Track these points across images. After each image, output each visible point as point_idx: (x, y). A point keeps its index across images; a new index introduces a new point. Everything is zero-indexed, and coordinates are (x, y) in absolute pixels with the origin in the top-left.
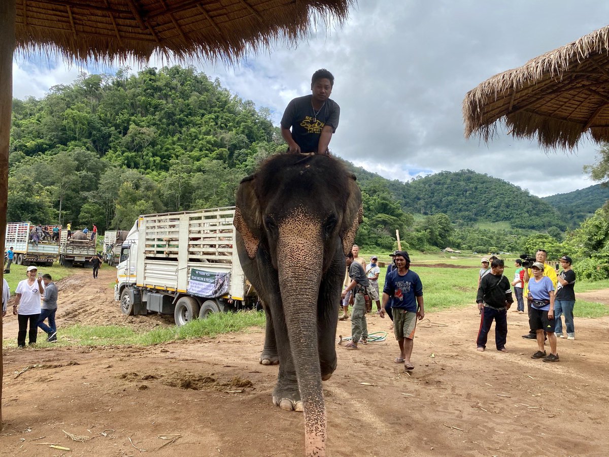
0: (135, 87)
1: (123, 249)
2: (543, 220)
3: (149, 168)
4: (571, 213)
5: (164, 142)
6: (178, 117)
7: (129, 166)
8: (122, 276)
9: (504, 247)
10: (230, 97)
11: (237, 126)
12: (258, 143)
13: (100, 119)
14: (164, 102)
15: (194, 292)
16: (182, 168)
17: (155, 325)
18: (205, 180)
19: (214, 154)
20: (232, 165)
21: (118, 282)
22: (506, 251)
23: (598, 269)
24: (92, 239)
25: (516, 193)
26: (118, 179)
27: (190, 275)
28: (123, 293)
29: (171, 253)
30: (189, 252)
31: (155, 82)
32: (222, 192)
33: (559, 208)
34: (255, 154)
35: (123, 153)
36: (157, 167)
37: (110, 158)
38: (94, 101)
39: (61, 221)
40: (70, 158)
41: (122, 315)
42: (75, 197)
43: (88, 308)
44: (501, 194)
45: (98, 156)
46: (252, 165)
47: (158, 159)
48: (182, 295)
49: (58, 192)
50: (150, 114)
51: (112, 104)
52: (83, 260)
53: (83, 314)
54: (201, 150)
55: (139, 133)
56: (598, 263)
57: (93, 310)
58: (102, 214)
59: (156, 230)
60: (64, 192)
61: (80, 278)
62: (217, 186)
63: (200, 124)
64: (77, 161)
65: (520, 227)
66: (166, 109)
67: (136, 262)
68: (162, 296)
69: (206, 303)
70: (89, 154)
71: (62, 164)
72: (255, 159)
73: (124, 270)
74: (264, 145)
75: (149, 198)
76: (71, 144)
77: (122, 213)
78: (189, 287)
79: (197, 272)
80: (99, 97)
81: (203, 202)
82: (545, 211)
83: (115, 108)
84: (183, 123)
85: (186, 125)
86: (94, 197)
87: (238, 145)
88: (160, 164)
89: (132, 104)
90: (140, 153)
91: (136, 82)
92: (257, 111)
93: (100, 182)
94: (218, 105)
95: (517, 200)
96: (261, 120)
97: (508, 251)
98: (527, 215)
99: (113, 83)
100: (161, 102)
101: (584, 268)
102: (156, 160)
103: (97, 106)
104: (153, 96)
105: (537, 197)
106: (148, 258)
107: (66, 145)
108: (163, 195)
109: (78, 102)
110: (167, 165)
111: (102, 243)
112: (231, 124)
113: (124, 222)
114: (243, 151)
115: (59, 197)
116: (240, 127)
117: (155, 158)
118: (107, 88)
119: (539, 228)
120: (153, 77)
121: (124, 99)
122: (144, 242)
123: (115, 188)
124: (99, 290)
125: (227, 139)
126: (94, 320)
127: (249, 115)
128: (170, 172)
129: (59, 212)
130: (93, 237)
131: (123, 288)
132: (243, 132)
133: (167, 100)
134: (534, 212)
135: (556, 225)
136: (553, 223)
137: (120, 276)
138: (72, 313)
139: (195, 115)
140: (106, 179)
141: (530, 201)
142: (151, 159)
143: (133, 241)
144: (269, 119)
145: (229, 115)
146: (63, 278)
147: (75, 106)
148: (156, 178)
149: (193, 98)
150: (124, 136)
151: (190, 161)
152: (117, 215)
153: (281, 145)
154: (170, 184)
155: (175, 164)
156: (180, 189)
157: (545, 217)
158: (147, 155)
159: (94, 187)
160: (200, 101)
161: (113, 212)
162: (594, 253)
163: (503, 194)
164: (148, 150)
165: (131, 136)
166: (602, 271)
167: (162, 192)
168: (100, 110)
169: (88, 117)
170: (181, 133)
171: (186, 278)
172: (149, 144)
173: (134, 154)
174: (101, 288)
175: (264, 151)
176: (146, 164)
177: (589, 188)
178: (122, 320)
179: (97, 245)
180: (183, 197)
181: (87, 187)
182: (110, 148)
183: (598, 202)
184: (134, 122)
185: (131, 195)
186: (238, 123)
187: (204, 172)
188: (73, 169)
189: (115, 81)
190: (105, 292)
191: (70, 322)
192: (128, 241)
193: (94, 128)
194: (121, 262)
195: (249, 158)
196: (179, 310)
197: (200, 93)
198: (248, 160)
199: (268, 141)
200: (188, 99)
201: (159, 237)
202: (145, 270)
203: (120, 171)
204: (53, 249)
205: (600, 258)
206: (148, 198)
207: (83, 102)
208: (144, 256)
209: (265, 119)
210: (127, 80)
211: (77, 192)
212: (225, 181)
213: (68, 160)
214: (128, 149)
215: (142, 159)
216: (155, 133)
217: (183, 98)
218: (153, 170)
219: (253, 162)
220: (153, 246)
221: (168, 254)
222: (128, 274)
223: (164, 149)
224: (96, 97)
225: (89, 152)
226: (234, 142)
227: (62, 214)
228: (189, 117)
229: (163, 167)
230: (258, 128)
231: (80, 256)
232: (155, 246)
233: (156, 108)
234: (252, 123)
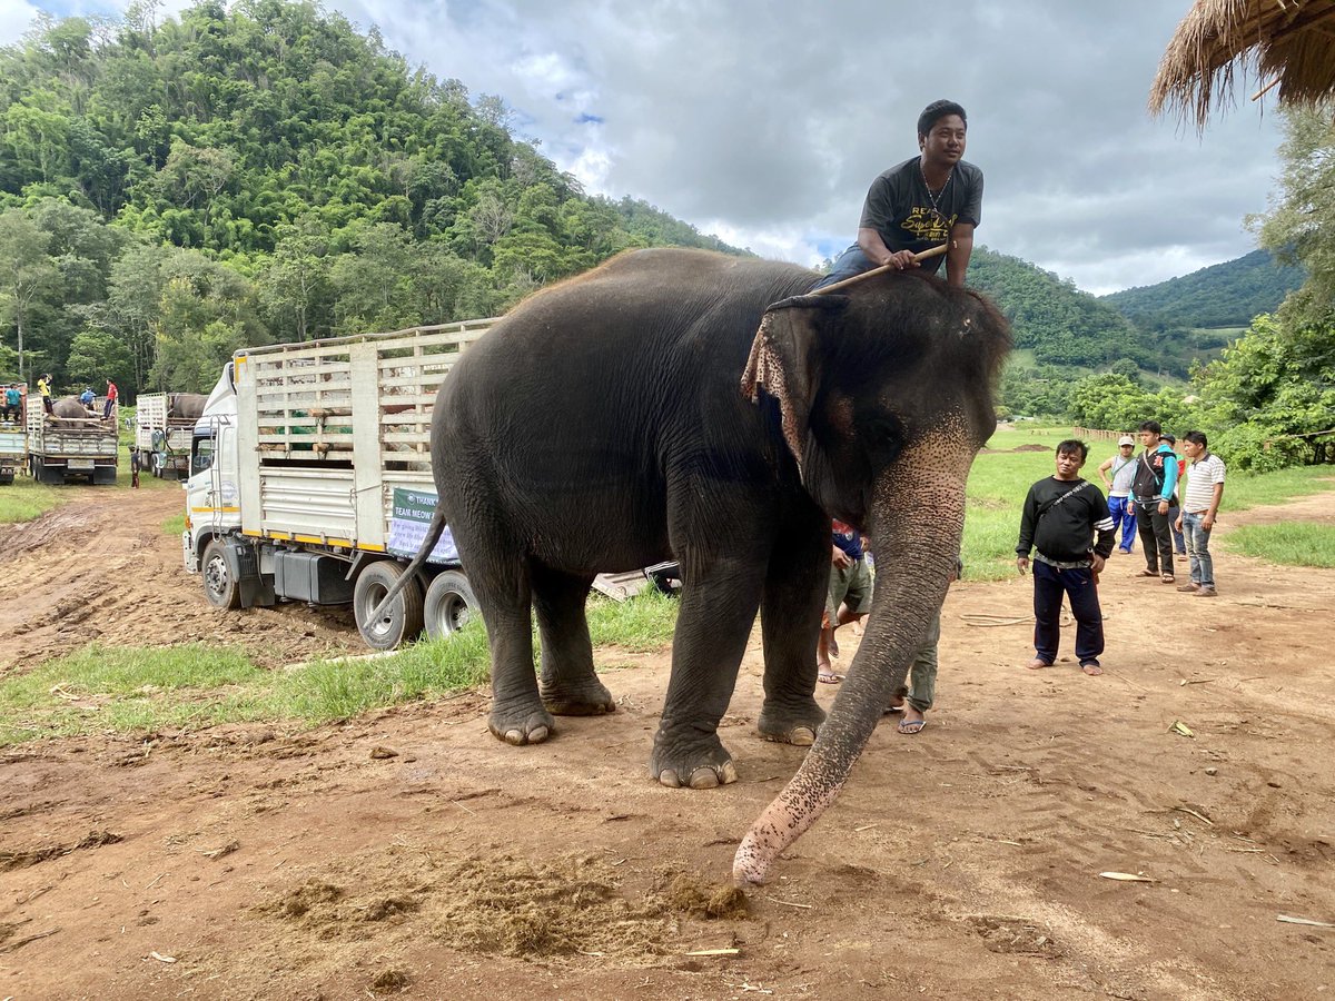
0: (175, 48)
1: (196, 440)
2: (1102, 345)
3: (227, 246)
4: (1160, 327)
5: (258, 184)
6: (288, 121)
7: (178, 242)
8: (201, 510)
9: (1022, 406)
10: (407, 73)
11: (427, 141)
12: (478, 182)
13: (98, 129)
14: (251, 85)
15: (408, 549)
16: (307, 244)
17: (302, 635)
18: (362, 272)
19: (377, 210)
20: (422, 235)
21: (189, 525)
22: (1026, 413)
23: (1267, 447)
24: (107, 415)
25: (1047, 288)
26: (154, 273)
27: (391, 506)
28: (207, 552)
29: (331, 447)
30: (383, 443)
31: (225, 35)
32: (403, 298)
33: (1136, 319)
34: (472, 208)
35: (160, 211)
36: (244, 243)
37: (130, 222)
38: (78, 83)
39: (26, 375)
40: (31, 223)
41: (210, 608)
42: (54, 318)
43: (116, 594)
44: (1016, 291)
45: (101, 218)
46: (469, 233)
47: (246, 224)
48: (371, 558)
49: (10, 306)
50: (218, 116)
51: (122, 91)
52: (90, 466)
53: (106, 610)
54: (346, 201)
55: (197, 162)
56: (1266, 434)
57: (130, 598)
58: (124, 355)
59: (287, 388)
60: (26, 305)
61: (84, 512)
62: (391, 284)
63: (341, 139)
64: (50, 230)
65: (1055, 362)
66: (256, 104)
67: (235, 473)
68: (316, 559)
69: (441, 579)
70: (78, 213)
71: (14, 239)
72: (473, 219)
73: (204, 493)
74: (493, 185)
75: (233, 315)
76: (32, 190)
77: (172, 352)
78: (391, 536)
79: (410, 498)
80: (89, 75)
81: (361, 322)
82: (1107, 325)
83: (131, 102)
84: (299, 136)
85: (309, 142)
86: (100, 316)
87: (432, 187)
88: (253, 236)
89: (172, 90)
90: (202, 211)
91: (176, 38)
92: (473, 106)
93: (112, 280)
94: (379, 93)
95: (1050, 303)
96: (483, 126)
97: (1031, 413)
98: (1069, 334)
99: (121, 40)
100: (243, 86)
101: (1235, 447)
102: (243, 226)
103: (86, 96)
104: (221, 70)
105: (1091, 296)
106: (268, 463)
107: (18, 192)
108: (266, 307)
109: (38, 88)
110: (268, 239)
111: (132, 425)
112: (413, 137)
113: (179, 373)
114: (444, 200)
115: (15, 319)
116: (434, 144)
117: (239, 223)
118: (107, 52)
119: (1094, 363)
120: (218, 24)
121: (152, 79)
122: (253, 422)
123: (149, 294)
124: (138, 542)
125: (404, 174)
126: (138, 627)
127: (455, 115)
128: (279, 253)
129: (18, 354)
130: (107, 409)
131: (205, 540)
132: (442, 157)
133: (256, 80)
134: (1085, 328)
135: (1129, 355)
136: (1123, 351)
137: (194, 509)
138: (75, 610)
139: (326, 118)
140: (126, 270)
141: (1077, 304)
142: (230, 224)
143: (223, 419)
144: (501, 125)
145: (408, 116)
146: (43, 514)
147: (32, 97)
148: (245, 269)
149: (321, 76)
150: (159, 168)
151: (323, 227)
152: (161, 358)
153: (533, 185)
154: (279, 283)
155: (288, 235)
156: (305, 294)
157: (1107, 338)
158: (219, 214)
159: (96, 293)
160: (336, 82)
161: (150, 351)
162: (1255, 414)
163: (1019, 290)
164: (221, 202)
165: (176, 169)
166: (1276, 451)
167: (262, 300)
168: (94, 105)
169: (67, 122)
170: (296, 161)
171: (380, 513)
172: (223, 189)
173: (187, 212)
174: (143, 536)
175: (493, 199)
176: (219, 237)
177: (1197, 274)
178: (213, 624)
179: (120, 428)
180: (312, 311)
181: (82, 294)
182: (129, 199)
183: (1215, 303)
184: (181, 134)
185: (190, 309)
186: (430, 134)
187: (358, 251)
188: (41, 249)
189: (125, 33)
190: (156, 545)
191: (73, 636)
192: (209, 420)
193: (84, 151)
194: (193, 474)
195: (459, 218)
196: (365, 597)
197: (336, 64)
198: (457, 222)
199: (502, 177)
200: (307, 79)
201: (294, 406)
202: (263, 493)
203: (158, 252)
204: (11, 444)
205: (1268, 423)
206: (231, 317)
207: (50, 87)
208: (257, 458)
209: (494, 124)
210: (154, 31)
211: (59, 305)
212: (406, 273)
213: (27, 229)
214: (172, 200)
215: (209, 224)
216: (234, 161)
217: (295, 76)
218: (236, 251)
219: (469, 226)
220: (281, 430)
221: (326, 452)
222: (218, 505)
223: (259, 199)
224: (82, 74)
225: (77, 208)
226: (423, 180)
227: (25, 358)
228: (314, 121)
229: (260, 243)
230: (477, 147)
231: (81, 457)
232: (287, 430)
233: (232, 99)
234: (462, 134)
